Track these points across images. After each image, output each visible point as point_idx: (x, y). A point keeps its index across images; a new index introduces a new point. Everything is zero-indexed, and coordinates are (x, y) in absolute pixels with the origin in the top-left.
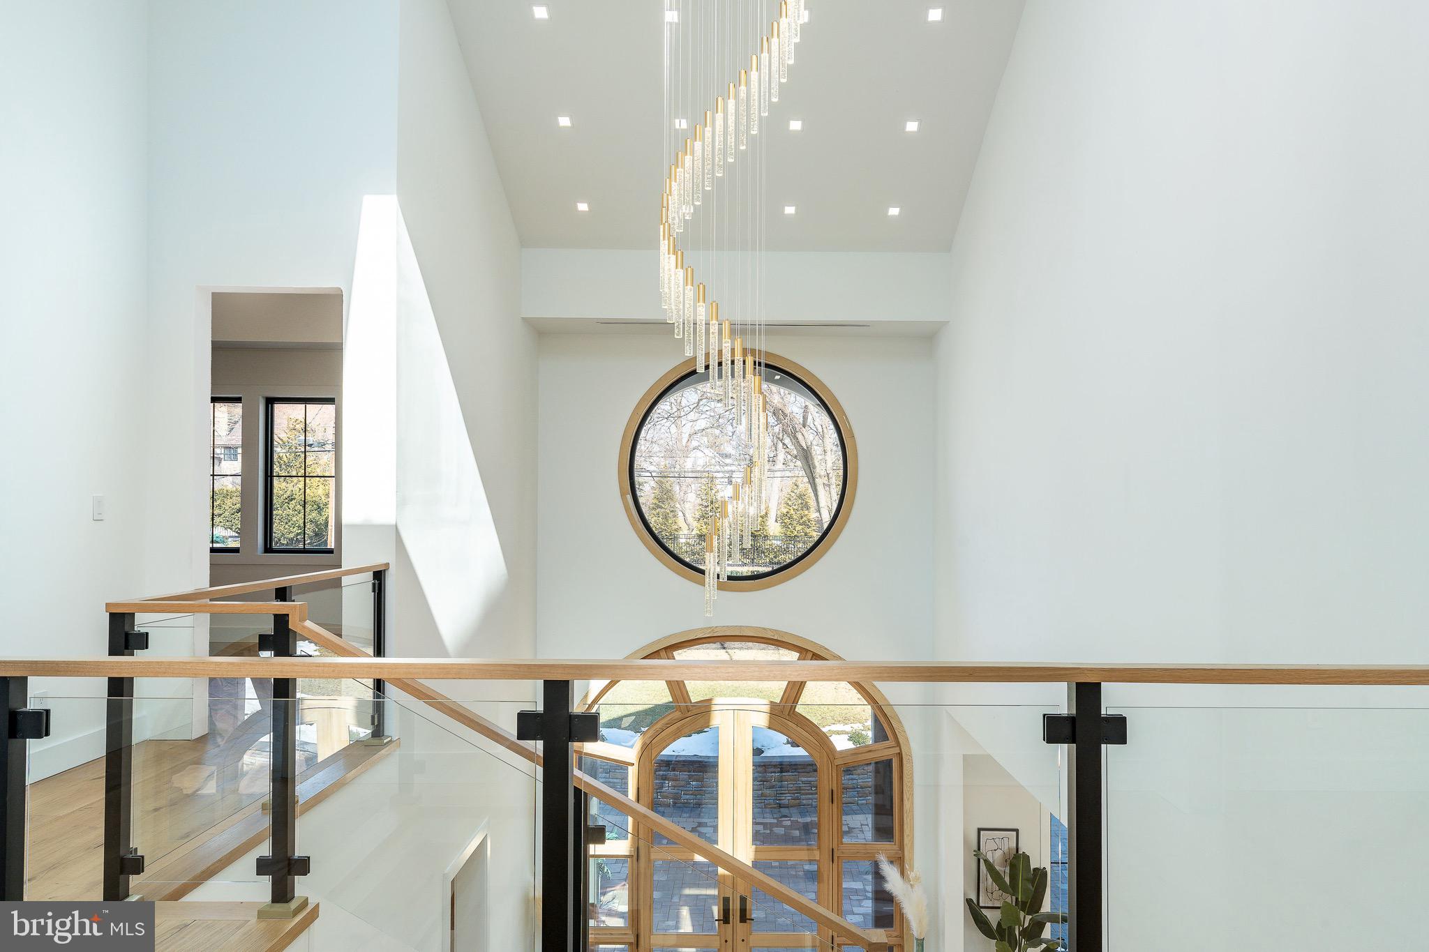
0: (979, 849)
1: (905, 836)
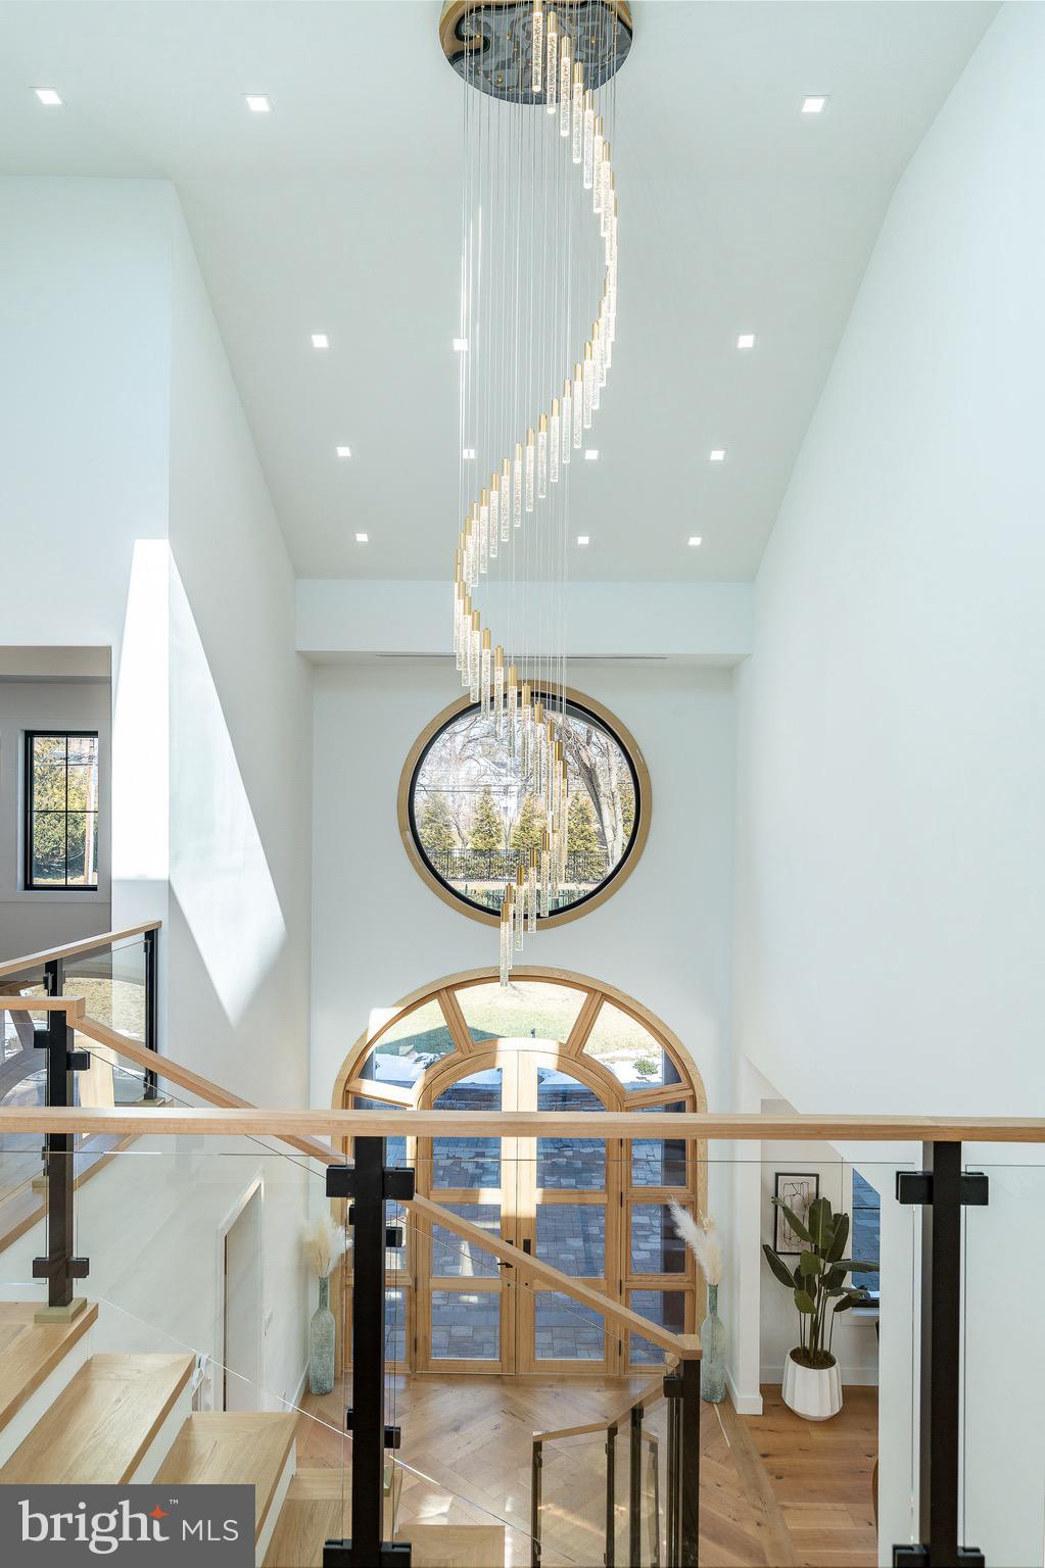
0: (777, 1196)
1: (698, 1182)
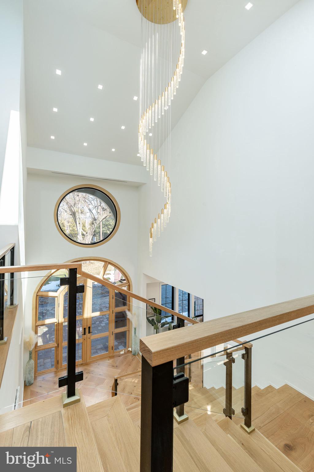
1: (130, 304)
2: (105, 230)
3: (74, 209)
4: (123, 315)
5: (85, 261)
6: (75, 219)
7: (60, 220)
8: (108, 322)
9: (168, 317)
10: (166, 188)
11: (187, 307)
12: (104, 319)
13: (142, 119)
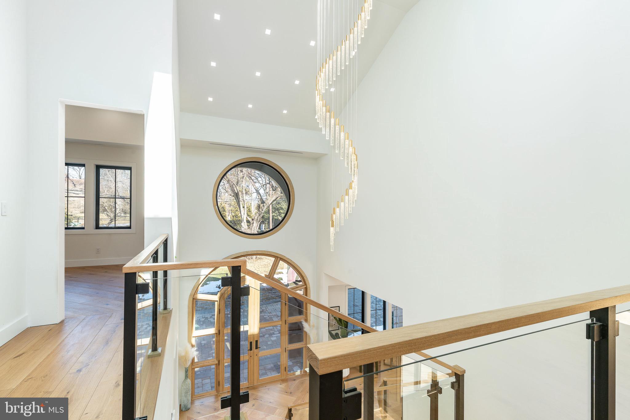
1: (308, 313)
2: (276, 215)
3: (237, 189)
4: (299, 326)
5: (250, 257)
6: (238, 201)
7: (220, 202)
8: (279, 335)
9: (357, 331)
10: (351, 162)
11: (382, 319)
12: (275, 331)
13: (320, 73)
